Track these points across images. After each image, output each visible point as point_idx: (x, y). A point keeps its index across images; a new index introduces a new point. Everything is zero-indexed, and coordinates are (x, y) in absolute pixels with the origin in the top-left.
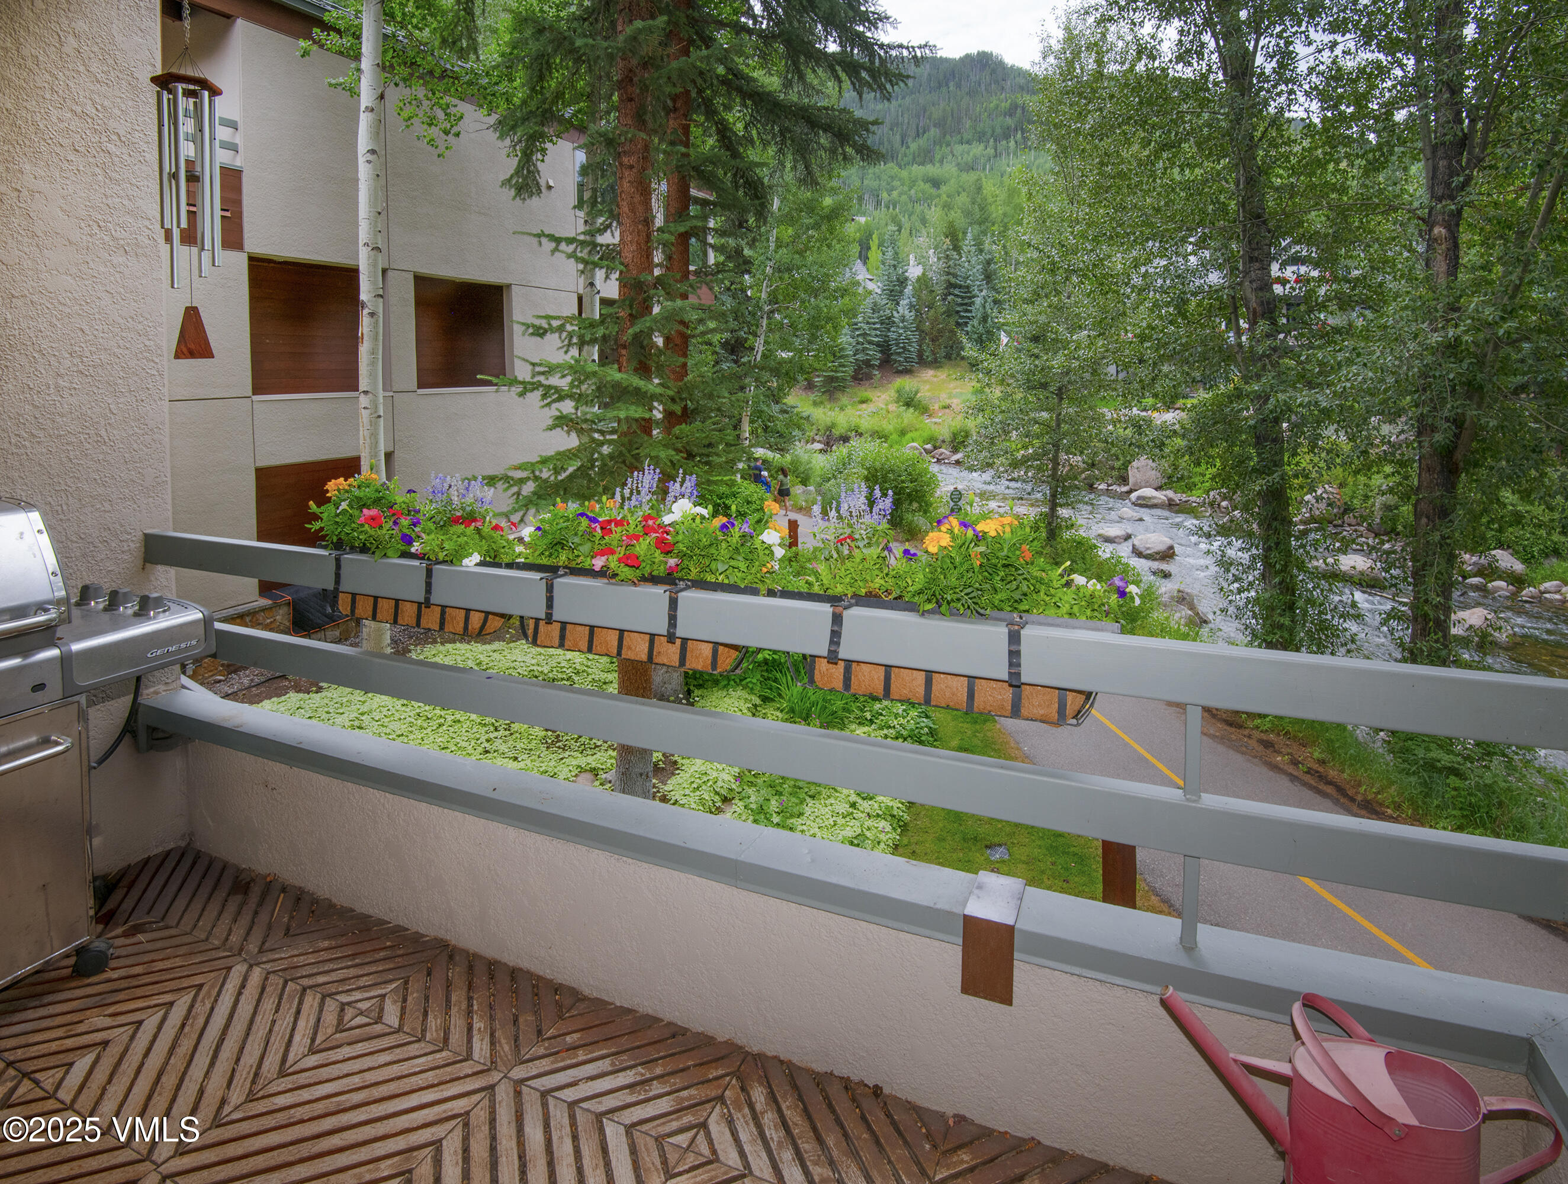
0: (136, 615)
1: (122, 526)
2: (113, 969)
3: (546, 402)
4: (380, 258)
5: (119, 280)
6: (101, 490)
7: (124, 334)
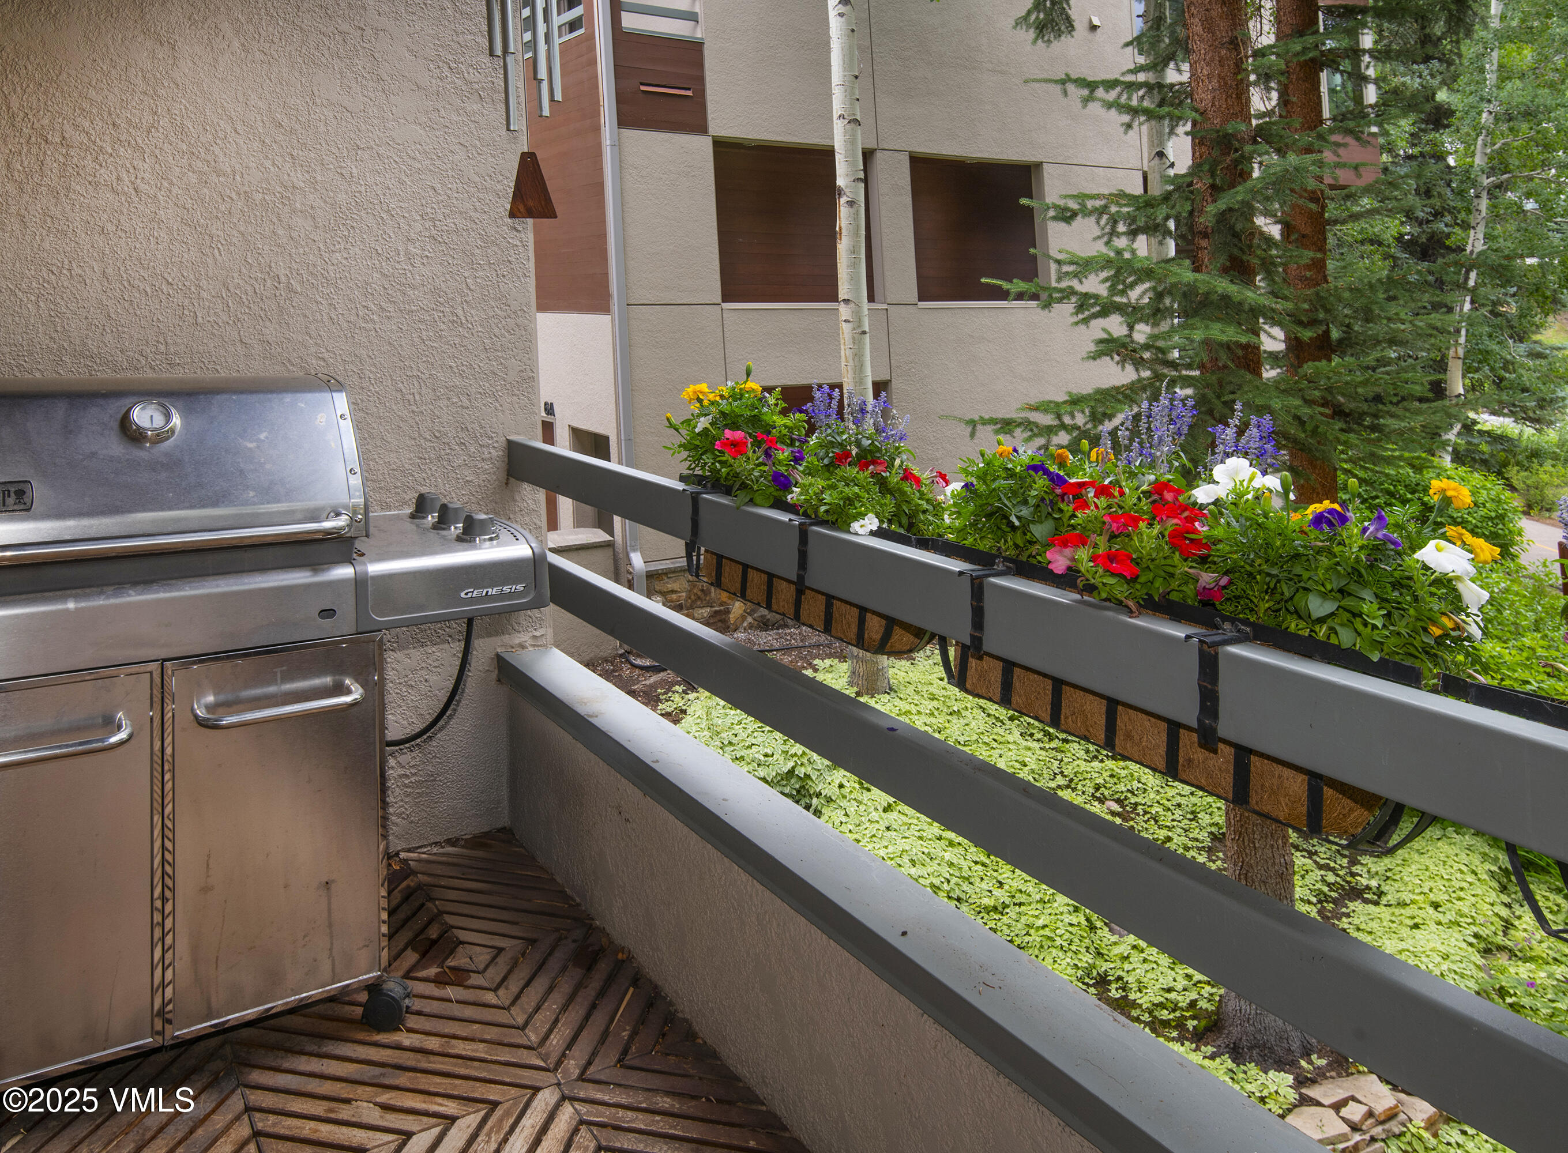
0: (459, 539)
1: (482, 427)
2: (410, 1030)
3: (1081, 316)
4: (859, 132)
5: (473, 130)
6: (457, 381)
7: (481, 195)
